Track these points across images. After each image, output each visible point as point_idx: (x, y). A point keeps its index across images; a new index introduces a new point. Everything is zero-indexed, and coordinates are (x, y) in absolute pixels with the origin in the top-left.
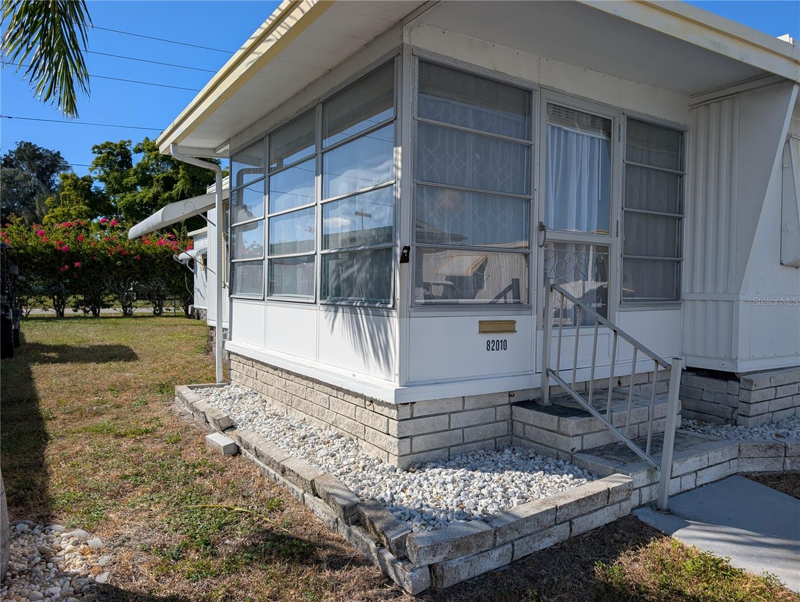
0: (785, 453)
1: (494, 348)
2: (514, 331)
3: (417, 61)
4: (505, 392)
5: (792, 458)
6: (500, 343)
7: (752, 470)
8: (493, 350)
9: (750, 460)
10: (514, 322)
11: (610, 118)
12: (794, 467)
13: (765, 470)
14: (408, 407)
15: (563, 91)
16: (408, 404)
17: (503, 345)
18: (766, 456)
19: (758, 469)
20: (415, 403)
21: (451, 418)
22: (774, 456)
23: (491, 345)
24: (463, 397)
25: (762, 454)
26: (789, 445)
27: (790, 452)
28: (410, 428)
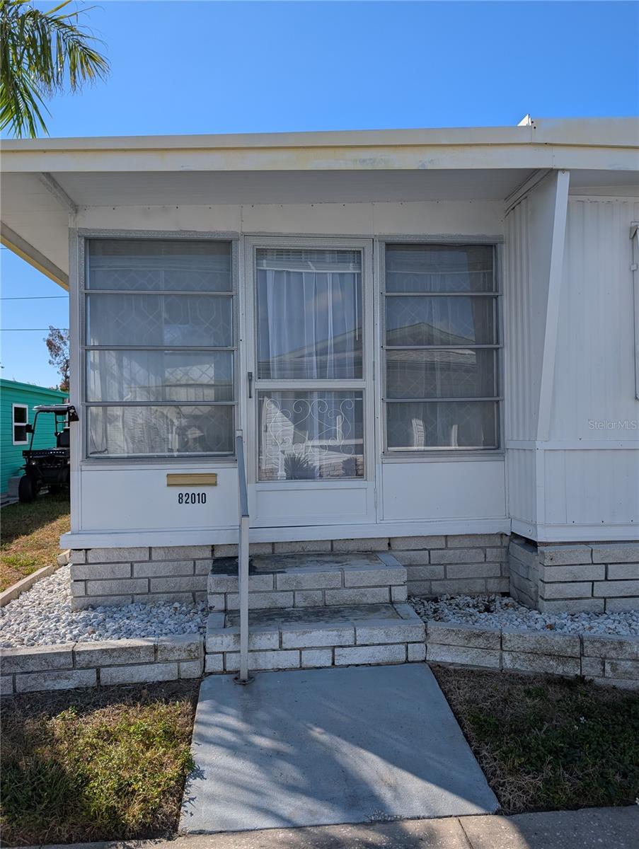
0: (501, 646)
1: (189, 500)
2: (215, 484)
3: (83, 240)
4: (207, 546)
5: (514, 654)
6: (197, 497)
7: (450, 661)
8: (186, 503)
9: (445, 648)
10: (215, 475)
11: (360, 249)
12: (517, 666)
13: (470, 663)
14: (82, 553)
15: (279, 233)
16: (81, 550)
17: (203, 498)
18: (470, 645)
19: (458, 660)
20: (90, 549)
21: (134, 567)
22: (482, 647)
23: (184, 499)
24: (150, 548)
25: (463, 642)
26: (507, 636)
27: (509, 645)
28: (83, 572)
